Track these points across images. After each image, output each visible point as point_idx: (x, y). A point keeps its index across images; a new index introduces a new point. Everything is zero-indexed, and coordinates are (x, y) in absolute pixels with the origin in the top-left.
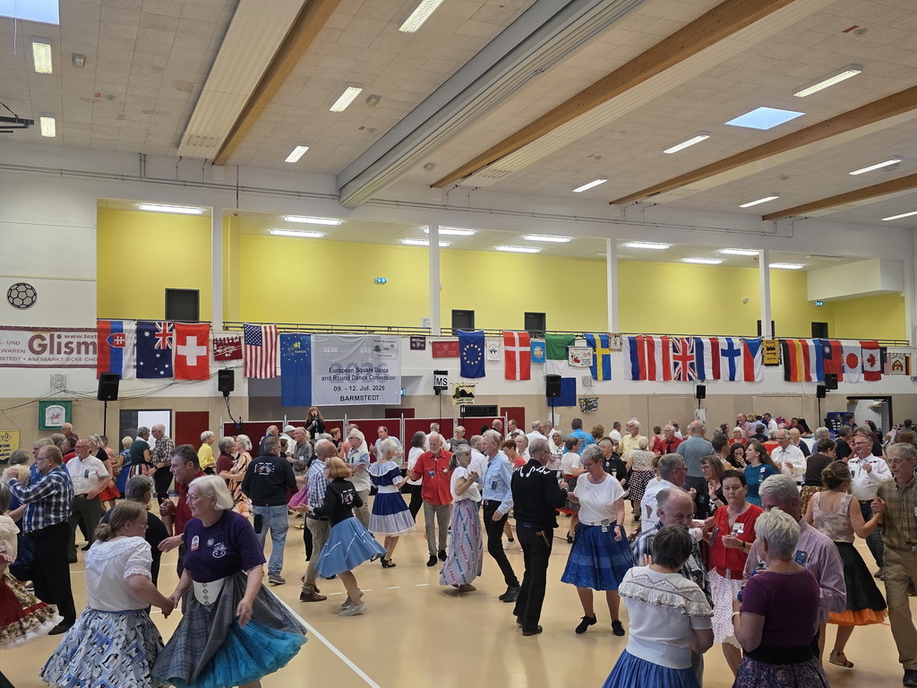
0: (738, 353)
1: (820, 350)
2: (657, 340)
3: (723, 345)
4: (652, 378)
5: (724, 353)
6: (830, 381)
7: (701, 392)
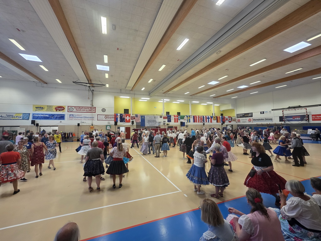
1: (222, 118)
2: (197, 116)
3: (207, 117)
4: (196, 122)
6: (223, 122)
7: (204, 124)
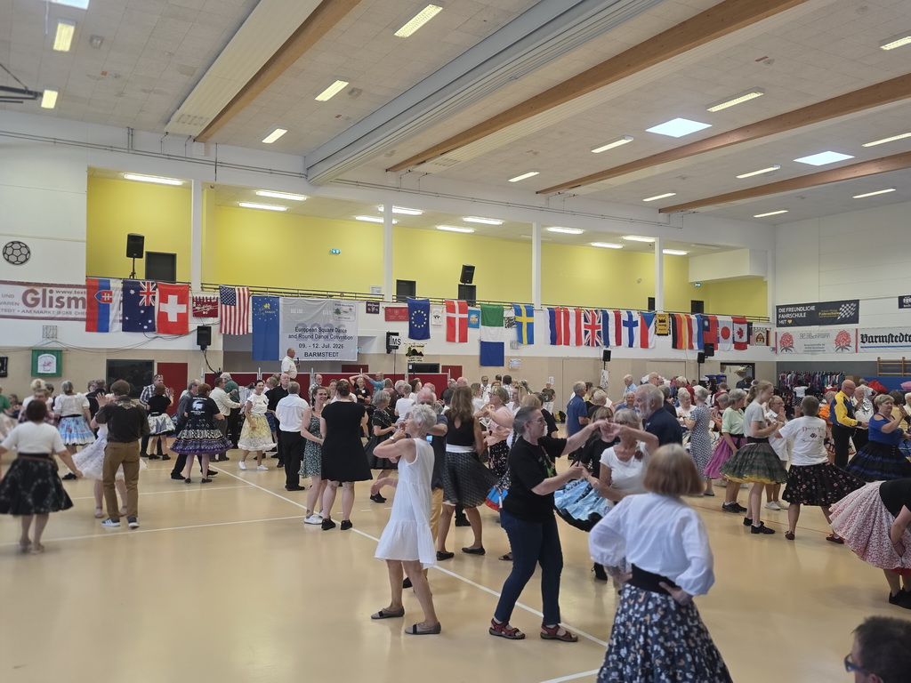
0: (636, 324)
1: (701, 323)
2: (572, 312)
3: (624, 317)
4: (567, 343)
5: (625, 324)
6: (708, 349)
7: (607, 356)
